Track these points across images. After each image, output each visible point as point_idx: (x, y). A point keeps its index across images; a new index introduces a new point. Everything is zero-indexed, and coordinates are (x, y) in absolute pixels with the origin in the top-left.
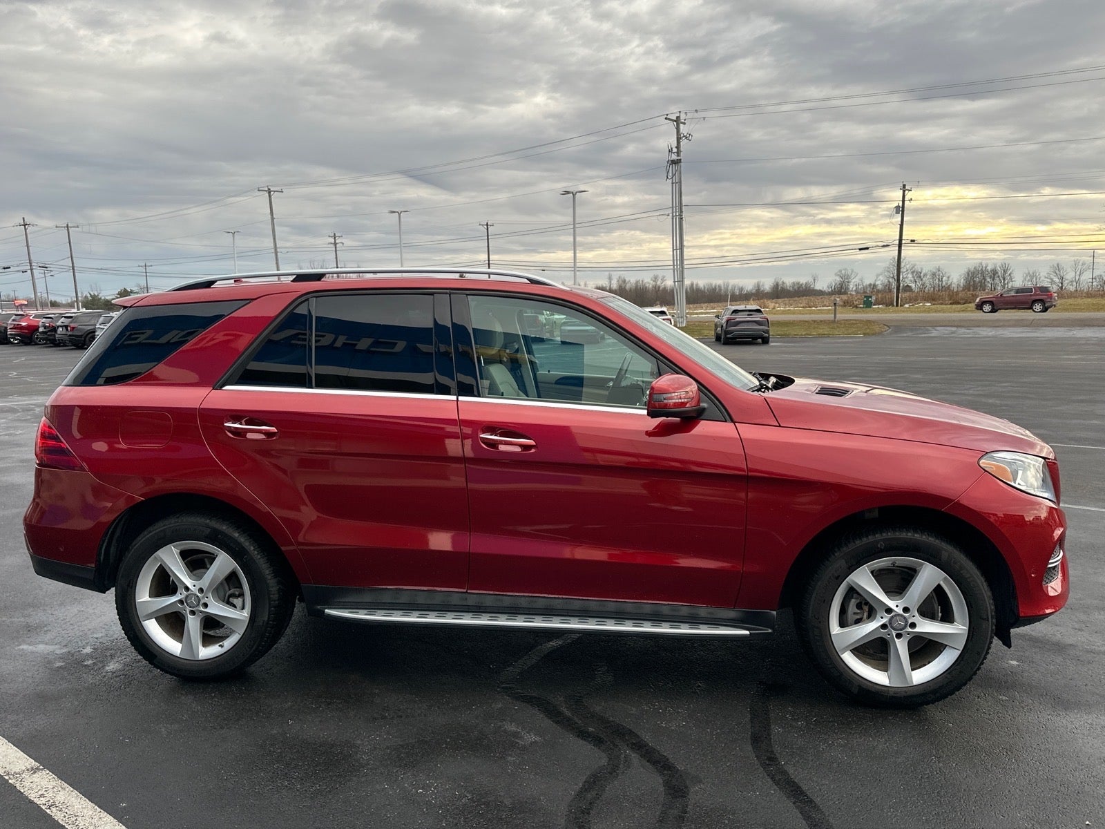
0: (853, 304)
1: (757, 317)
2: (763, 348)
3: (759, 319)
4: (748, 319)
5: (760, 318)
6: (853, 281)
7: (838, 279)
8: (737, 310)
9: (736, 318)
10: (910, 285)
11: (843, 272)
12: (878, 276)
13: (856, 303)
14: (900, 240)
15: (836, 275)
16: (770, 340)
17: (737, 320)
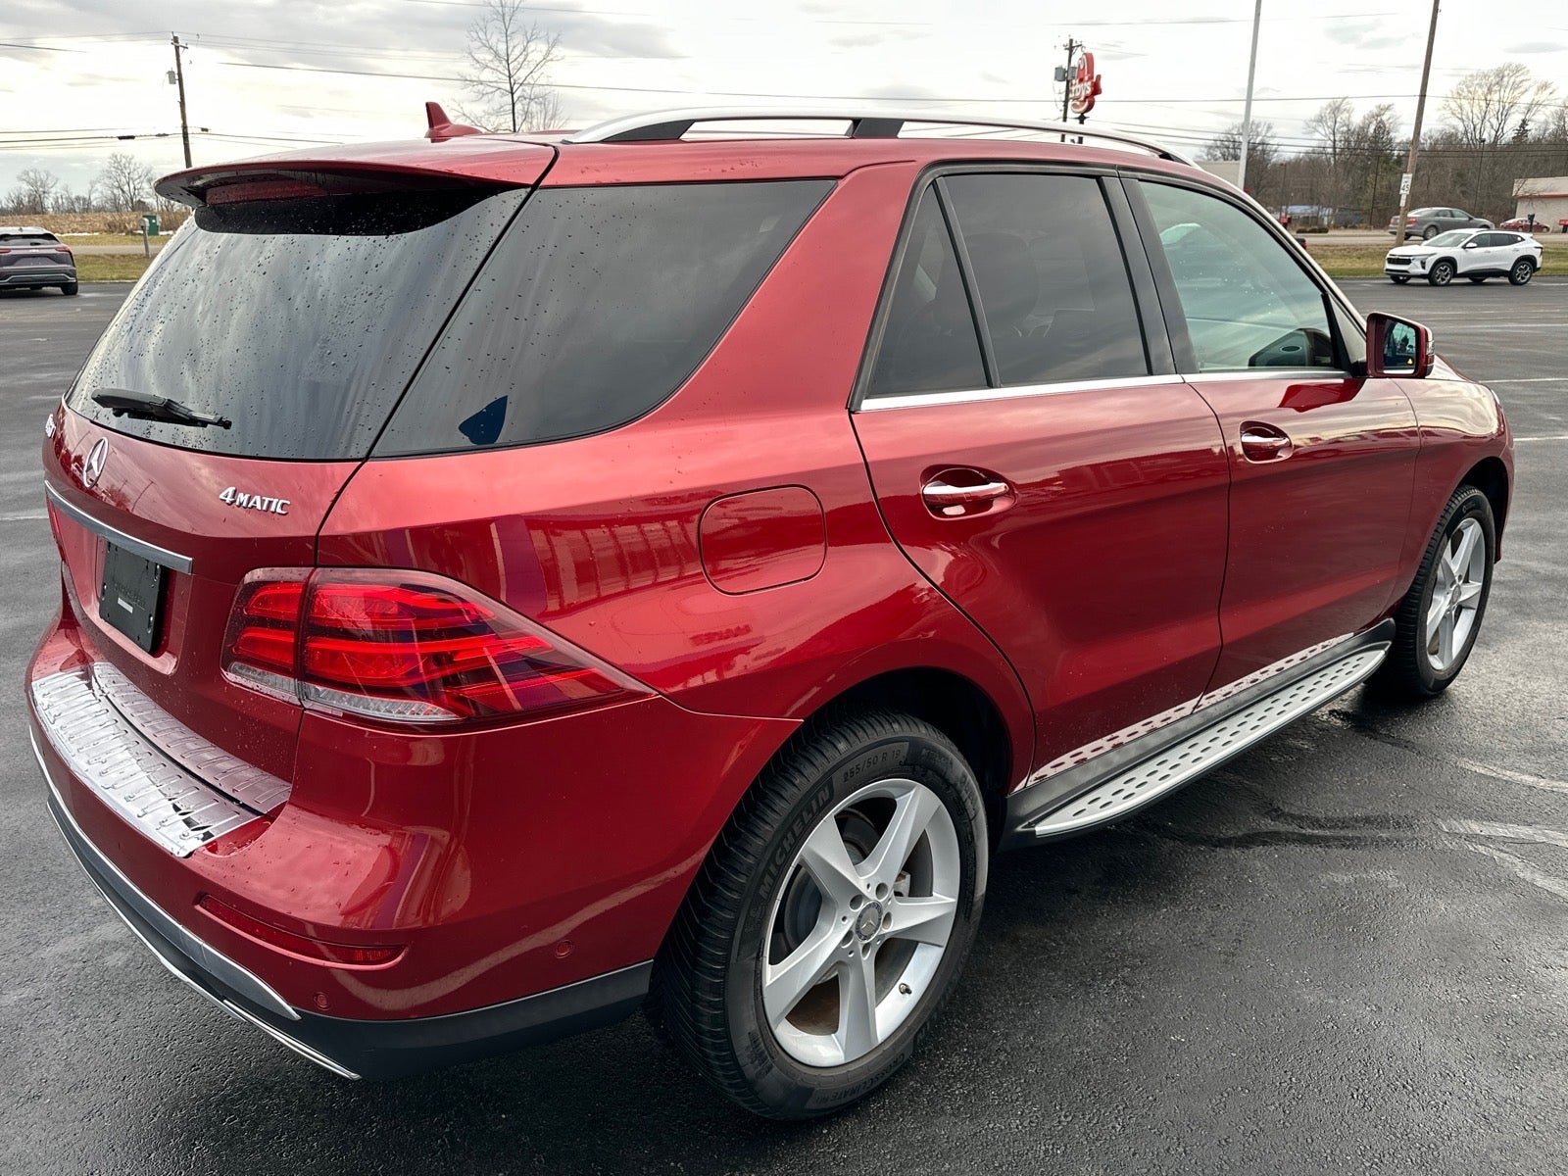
0: (125, 227)
1: (48, 248)
2: (68, 302)
3: (54, 251)
4: (34, 251)
5: (56, 249)
6: (53, 190)
7: (26, 187)
8: (8, 235)
9: (9, 250)
10: (147, 201)
11: (32, 174)
12: (92, 183)
13: (130, 227)
14: (185, 127)
15: (20, 179)
16: (79, 287)
17: (13, 252)
